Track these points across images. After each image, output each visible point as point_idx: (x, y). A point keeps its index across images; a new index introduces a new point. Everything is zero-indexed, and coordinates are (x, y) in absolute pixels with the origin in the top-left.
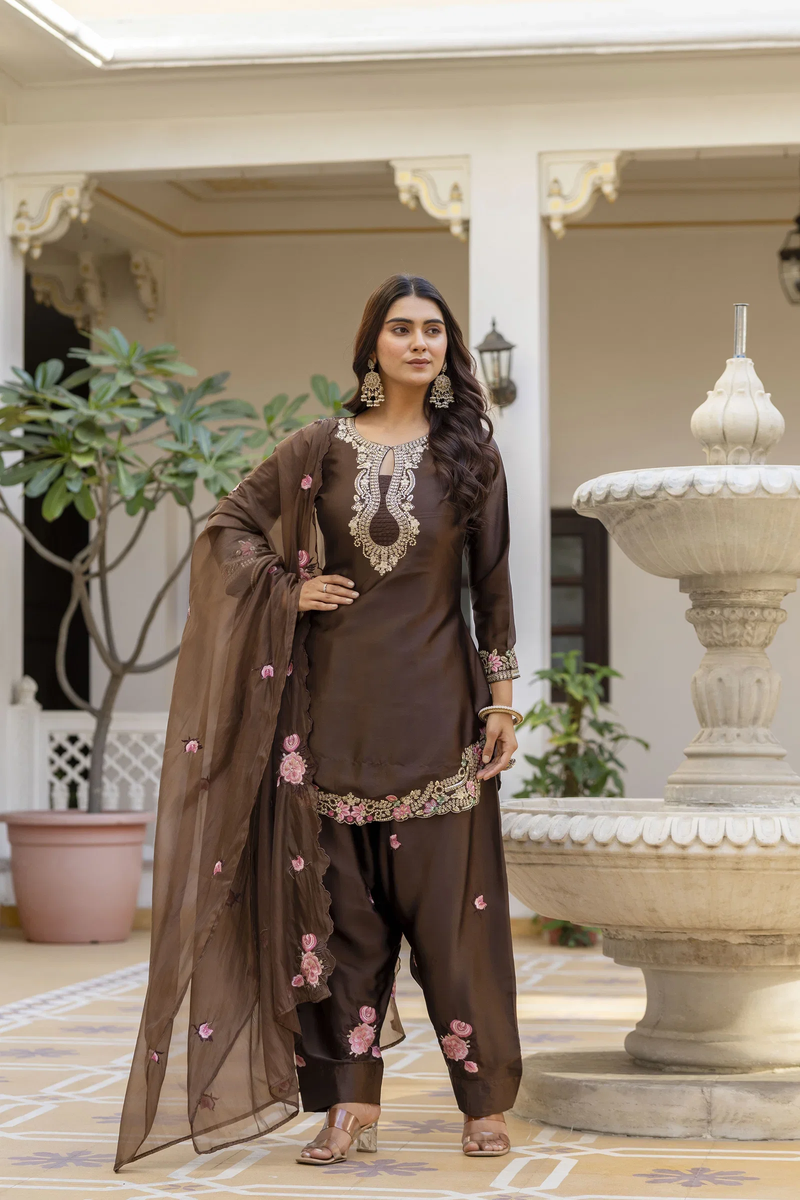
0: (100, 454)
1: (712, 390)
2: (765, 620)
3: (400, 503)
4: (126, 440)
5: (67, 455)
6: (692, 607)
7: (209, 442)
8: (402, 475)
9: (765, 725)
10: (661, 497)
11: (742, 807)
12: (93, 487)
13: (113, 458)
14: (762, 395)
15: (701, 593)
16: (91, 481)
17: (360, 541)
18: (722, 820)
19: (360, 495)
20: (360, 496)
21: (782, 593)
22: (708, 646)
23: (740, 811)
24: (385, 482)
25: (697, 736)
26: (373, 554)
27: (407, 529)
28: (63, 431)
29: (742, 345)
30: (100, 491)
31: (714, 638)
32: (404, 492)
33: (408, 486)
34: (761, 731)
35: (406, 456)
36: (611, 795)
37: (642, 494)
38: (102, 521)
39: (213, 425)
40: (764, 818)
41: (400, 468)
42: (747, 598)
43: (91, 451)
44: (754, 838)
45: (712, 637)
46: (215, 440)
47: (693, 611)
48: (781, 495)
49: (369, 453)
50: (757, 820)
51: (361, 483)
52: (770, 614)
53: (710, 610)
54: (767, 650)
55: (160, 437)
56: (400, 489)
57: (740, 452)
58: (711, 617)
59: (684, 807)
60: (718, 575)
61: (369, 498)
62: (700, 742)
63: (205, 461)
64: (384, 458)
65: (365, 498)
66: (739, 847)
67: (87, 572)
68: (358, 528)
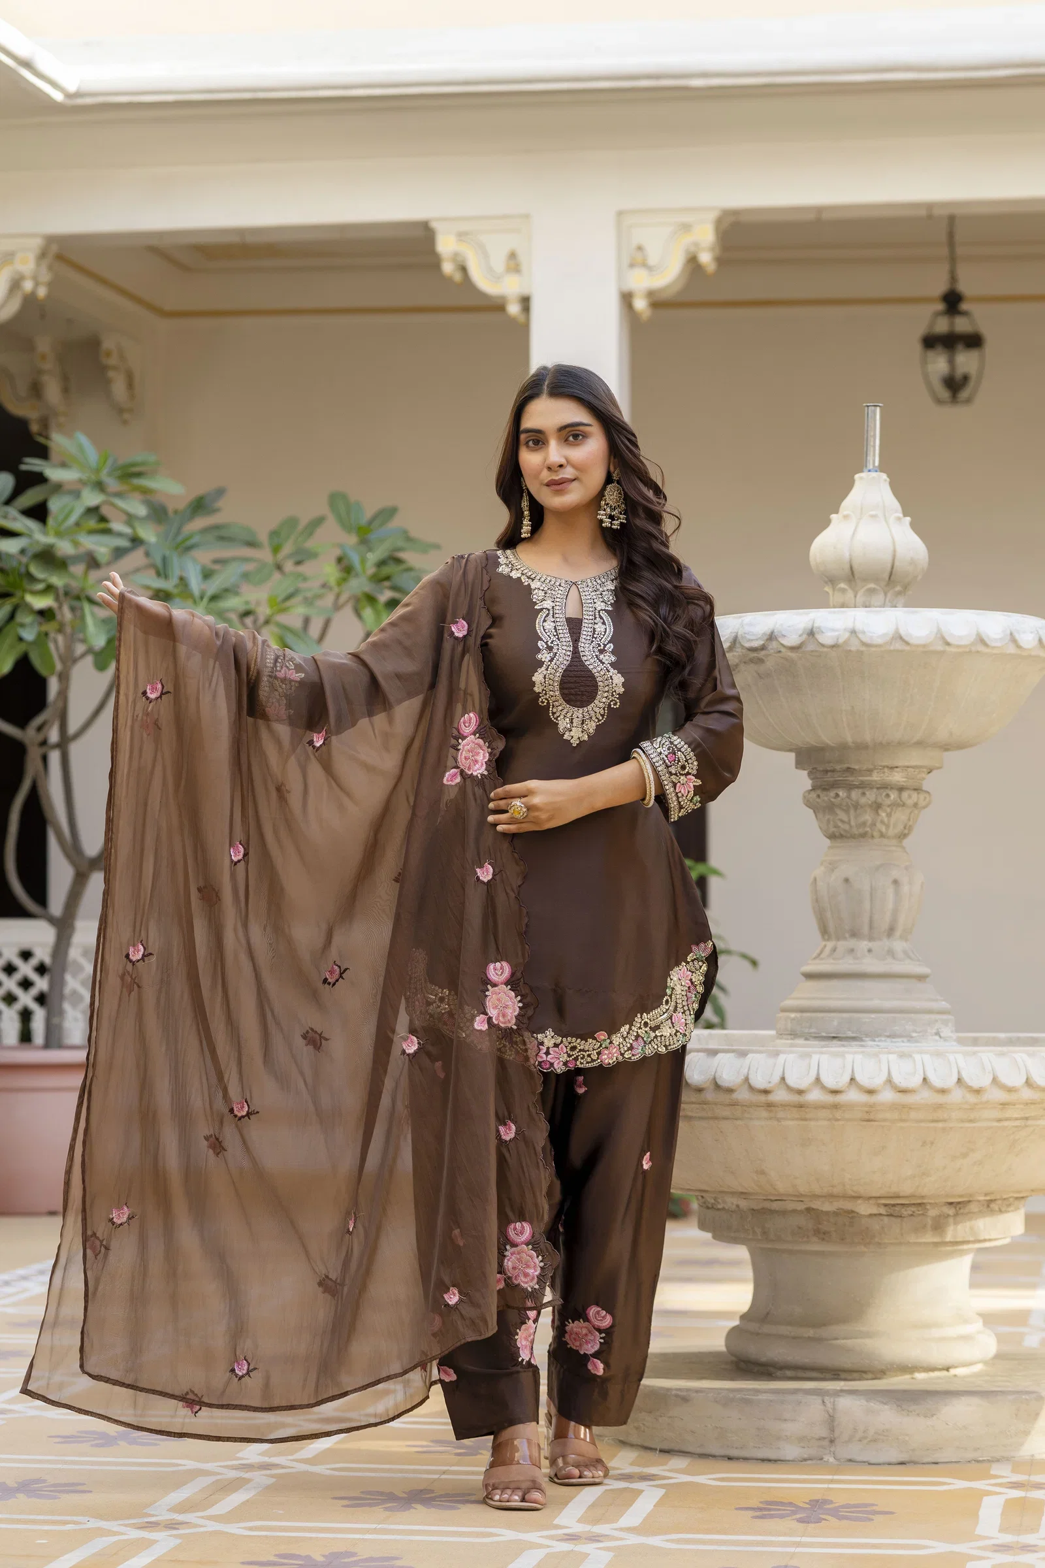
0: (61, 592)
1: (837, 512)
2: (904, 805)
3: (597, 654)
4: (94, 575)
5: (19, 593)
6: (811, 788)
7: (200, 577)
8: (595, 618)
9: (904, 938)
10: (772, 649)
11: (874, 1041)
12: (52, 635)
13: (78, 598)
14: (899, 519)
15: (823, 771)
16: (50, 627)
17: (546, 699)
18: (849, 1057)
19: (545, 641)
20: (546, 643)
21: (925, 770)
22: (832, 837)
23: (871, 1047)
24: (575, 626)
25: (818, 951)
26: (562, 717)
27: (608, 686)
28: (15, 564)
29: (874, 455)
30: (60, 639)
31: (839, 827)
32: (600, 640)
33: (605, 632)
34: (898, 945)
35: (594, 593)
36: (709, 1026)
37: (747, 645)
38: (64, 678)
39: (204, 556)
40: (902, 1055)
41: (591, 609)
42: (881, 777)
43: (49, 589)
44: (889, 1081)
45: (836, 826)
46: (207, 575)
47: (813, 793)
48: (924, 646)
49: (546, 589)
50: (892, 1057)
51: (545, 627)
52: (910, 797)
53: (835, 792)
54: (906, 842)
55: (137, 570)
56: (595, 636)
57: (871, 591)
58: (837, 801)
59: (801, 1041)
60: (844, 747)
61: (558, 645)
62: (822, 959)
63: (195, 602)
64: (567, 595)
65: (552, 645)
66: (871, 1092)
67: (44, 743)
68: (545, 682)
